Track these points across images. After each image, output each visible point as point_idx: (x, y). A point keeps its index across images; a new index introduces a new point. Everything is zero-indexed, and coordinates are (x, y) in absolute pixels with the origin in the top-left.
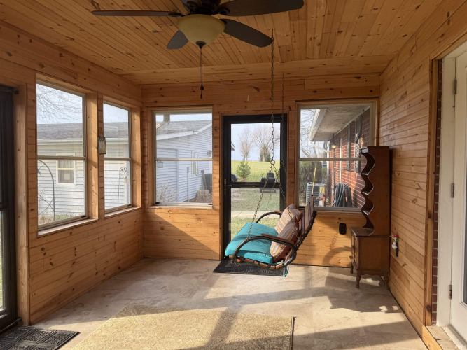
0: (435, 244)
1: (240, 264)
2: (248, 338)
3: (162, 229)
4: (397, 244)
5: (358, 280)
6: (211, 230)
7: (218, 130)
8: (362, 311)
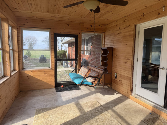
0: (133, 74)
1: (63, 88)
2: (91, 109)
3: (29, 79)
4: (116, 75)
5: (104, 87)
6: (51, 77)
7: (53, 39)
8: (111, 95)
